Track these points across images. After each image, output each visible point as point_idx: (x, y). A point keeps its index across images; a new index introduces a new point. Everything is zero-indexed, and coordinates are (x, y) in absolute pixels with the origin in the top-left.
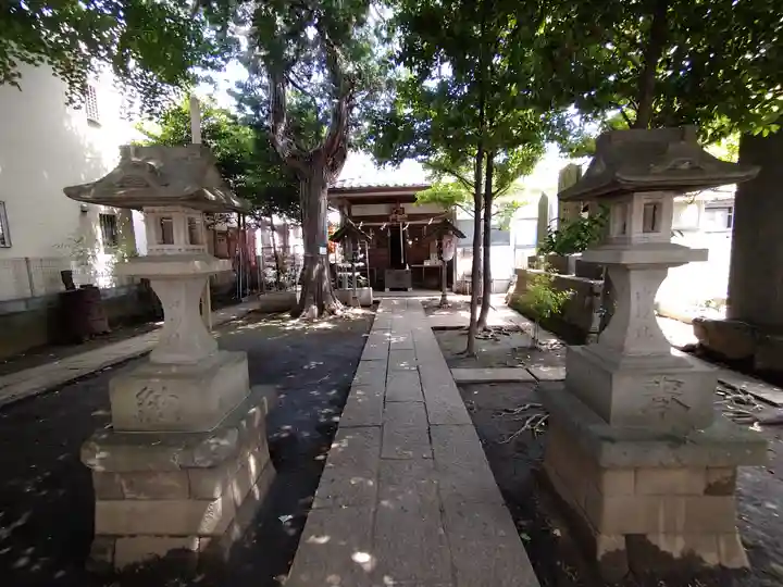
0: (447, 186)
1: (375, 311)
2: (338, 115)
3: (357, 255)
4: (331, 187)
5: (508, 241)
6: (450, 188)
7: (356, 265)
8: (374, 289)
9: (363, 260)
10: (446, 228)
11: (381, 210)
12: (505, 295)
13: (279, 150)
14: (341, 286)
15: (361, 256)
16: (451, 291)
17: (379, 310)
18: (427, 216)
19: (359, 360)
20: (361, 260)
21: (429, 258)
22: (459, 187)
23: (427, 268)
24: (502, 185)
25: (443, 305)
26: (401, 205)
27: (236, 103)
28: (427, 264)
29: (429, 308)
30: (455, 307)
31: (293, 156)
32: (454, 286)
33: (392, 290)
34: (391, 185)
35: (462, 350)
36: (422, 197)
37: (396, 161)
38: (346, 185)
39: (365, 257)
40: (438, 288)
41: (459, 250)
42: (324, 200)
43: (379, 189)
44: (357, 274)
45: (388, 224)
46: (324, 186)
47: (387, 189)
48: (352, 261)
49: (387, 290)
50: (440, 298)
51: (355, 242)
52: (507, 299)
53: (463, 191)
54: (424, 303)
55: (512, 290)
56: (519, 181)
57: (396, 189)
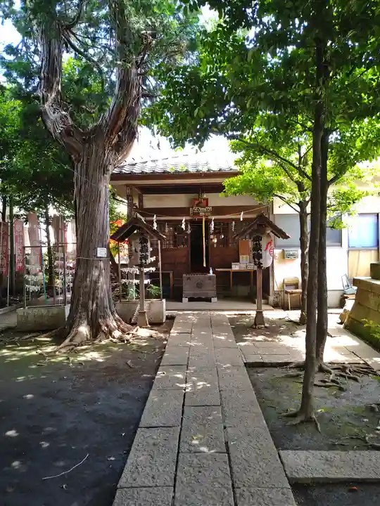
0: (261, 172)
1: (168, 332)
2: (125, 83)
3: (146, 258)
4: (116, 171)
5: (340, 241)
6: (267, 174)
7: (146, 270)
8: (166, 301)
9: (154, 264)
10: (262, 225)
11: (180, 201)
12: (341, 311)
13: (49, 124)
14: (125, 296)
15: (153, 259)
16: (267, 304)
17: (174, 332)
18: (237, 209)
19: (137, 426)
20: (152, 264)
21: (237, 260)
22: (277, 174)
23: (236, 273)
24: (340, 170)
25: (258, 325)
26: (205, 196)
27: (5, 70)
28: (235, 267)
29: (239, 329)
30: (274, 329)
31: (68, 133)
32: (271, 298)
33: (191, 300)
34: (192, 170)
35: (293, 410)
36: (232, 186)
37: (198, 138)
38: (137, 170)
39: (157, 260)
40: (250, 298)
41: (277, 252)
42: (106, 186)
43: (177, 175)
44: (146, 282)
45: (188, 218)
46: (105, 170)
47: (187, 175)
48: (141, 266)
49: (185, 300)
50: (253, 313)
51: (144, 241)
52: (342, 317)
53: (283, 179)
54: (232, 321)
55: (350, 304)
56: (362, 166)
57: (199, 175)
